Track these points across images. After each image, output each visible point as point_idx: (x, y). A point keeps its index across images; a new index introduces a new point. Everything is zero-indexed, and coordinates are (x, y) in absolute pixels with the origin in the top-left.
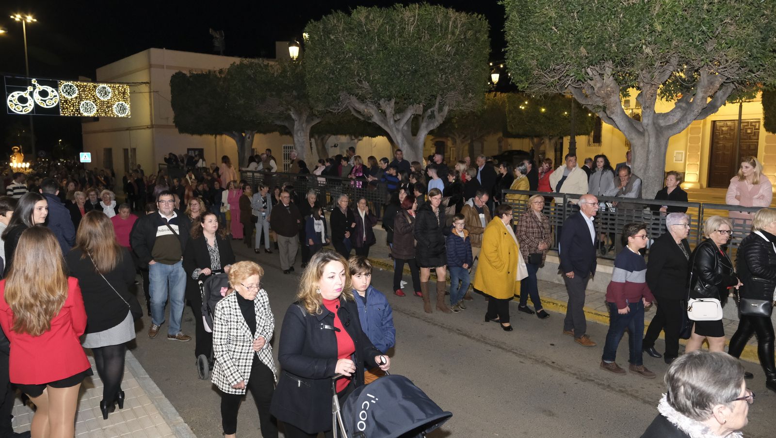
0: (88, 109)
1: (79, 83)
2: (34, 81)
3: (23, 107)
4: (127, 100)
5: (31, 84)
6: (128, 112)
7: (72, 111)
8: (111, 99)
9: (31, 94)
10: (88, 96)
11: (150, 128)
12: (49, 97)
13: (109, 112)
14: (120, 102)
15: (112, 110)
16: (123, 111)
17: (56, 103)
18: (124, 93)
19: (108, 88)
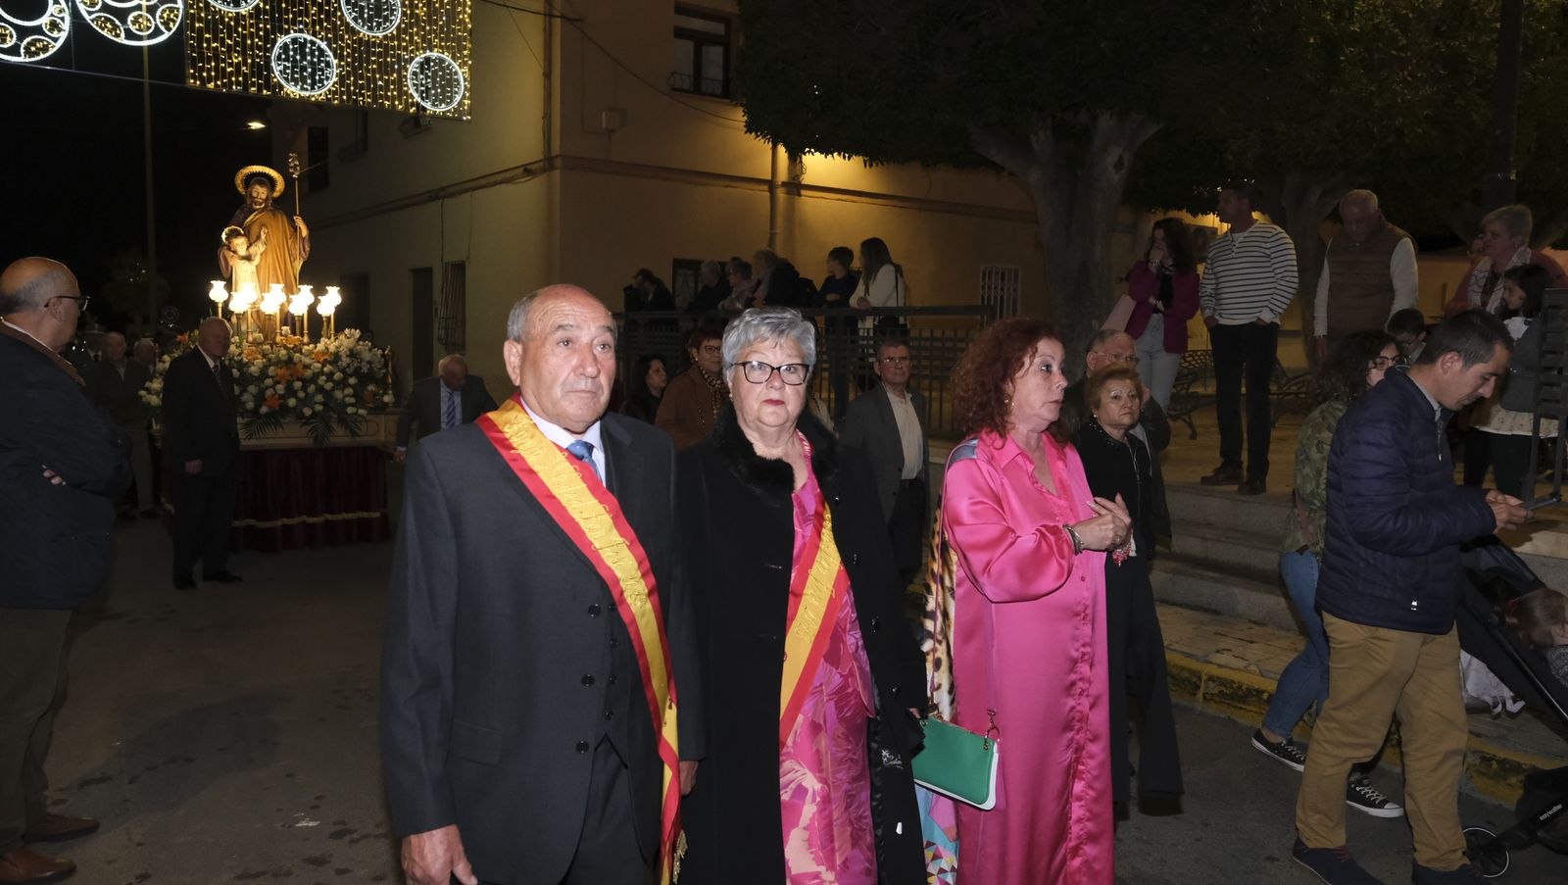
3: (23, 32)
4: (461, 48)
6: (461, 96)
7: (238, 72)
8: (399, 38)
10: (306, 13)
13: (386, 88)
14: (435, 54)
15: (400, 83)
16: (442, 87)
17: (169, 29)
18: (450, 15)
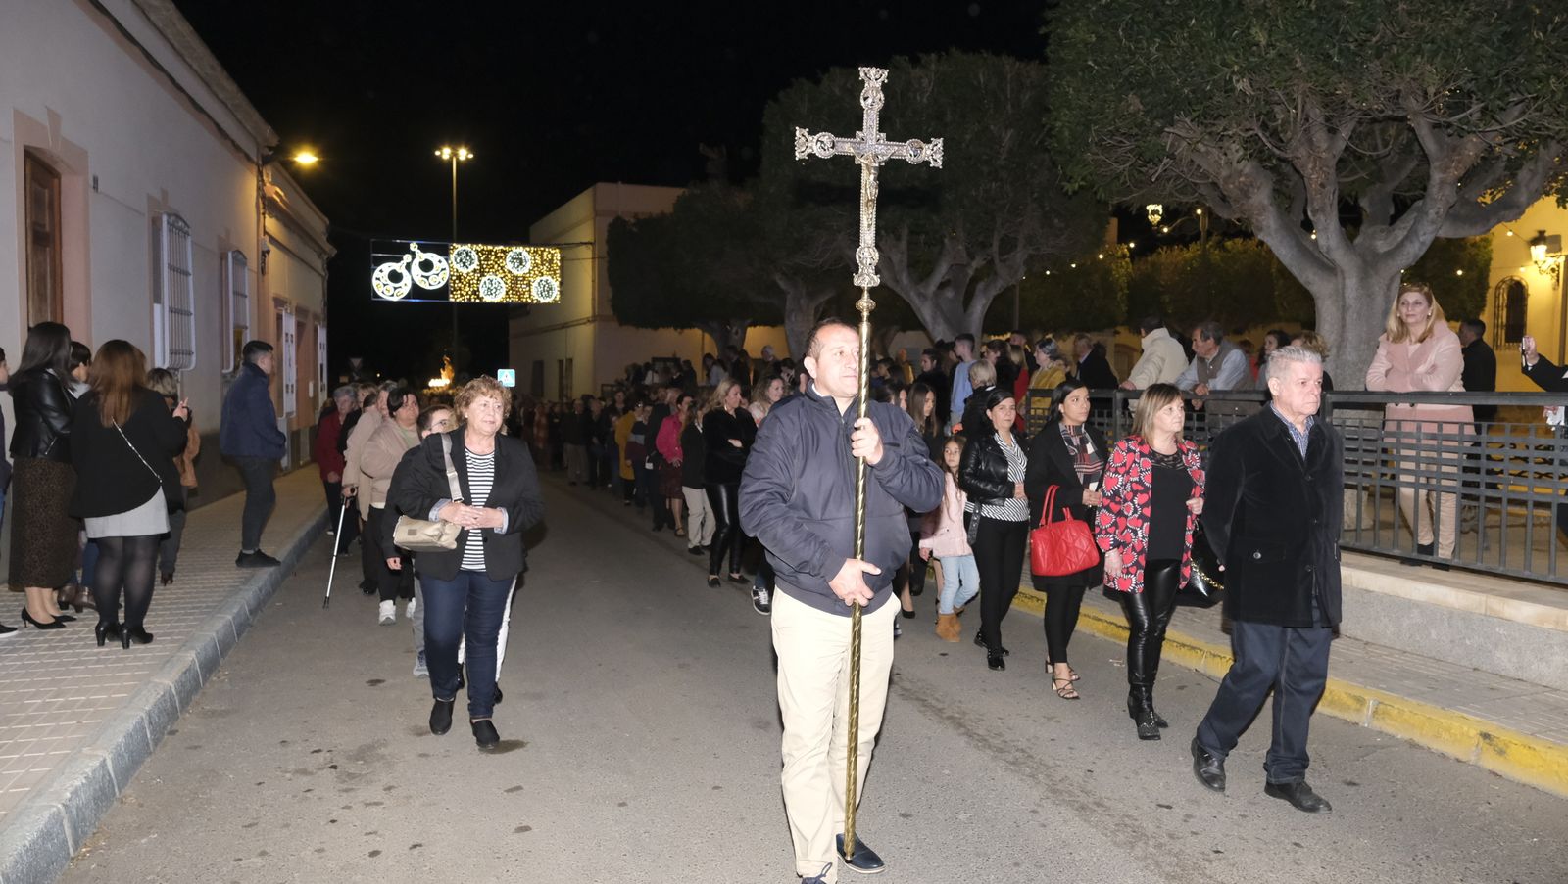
0: (494, 291)
1: (480, 247)
2: (414, 246)
3: (395, 288)
4: (555, 274)
5: (408, 251)
6: (556, 294)
7: (467, 294)
8: (530, 273)
9: (408, 267)
10: (493, 268)
11: (594, 321)
12: (434, 271)
13: (524, 294)
14: (544, 278)
15: (530, 291)
16: (548, 291)
17: (444, 281)
18: (551, 262)
19: (525, 254)
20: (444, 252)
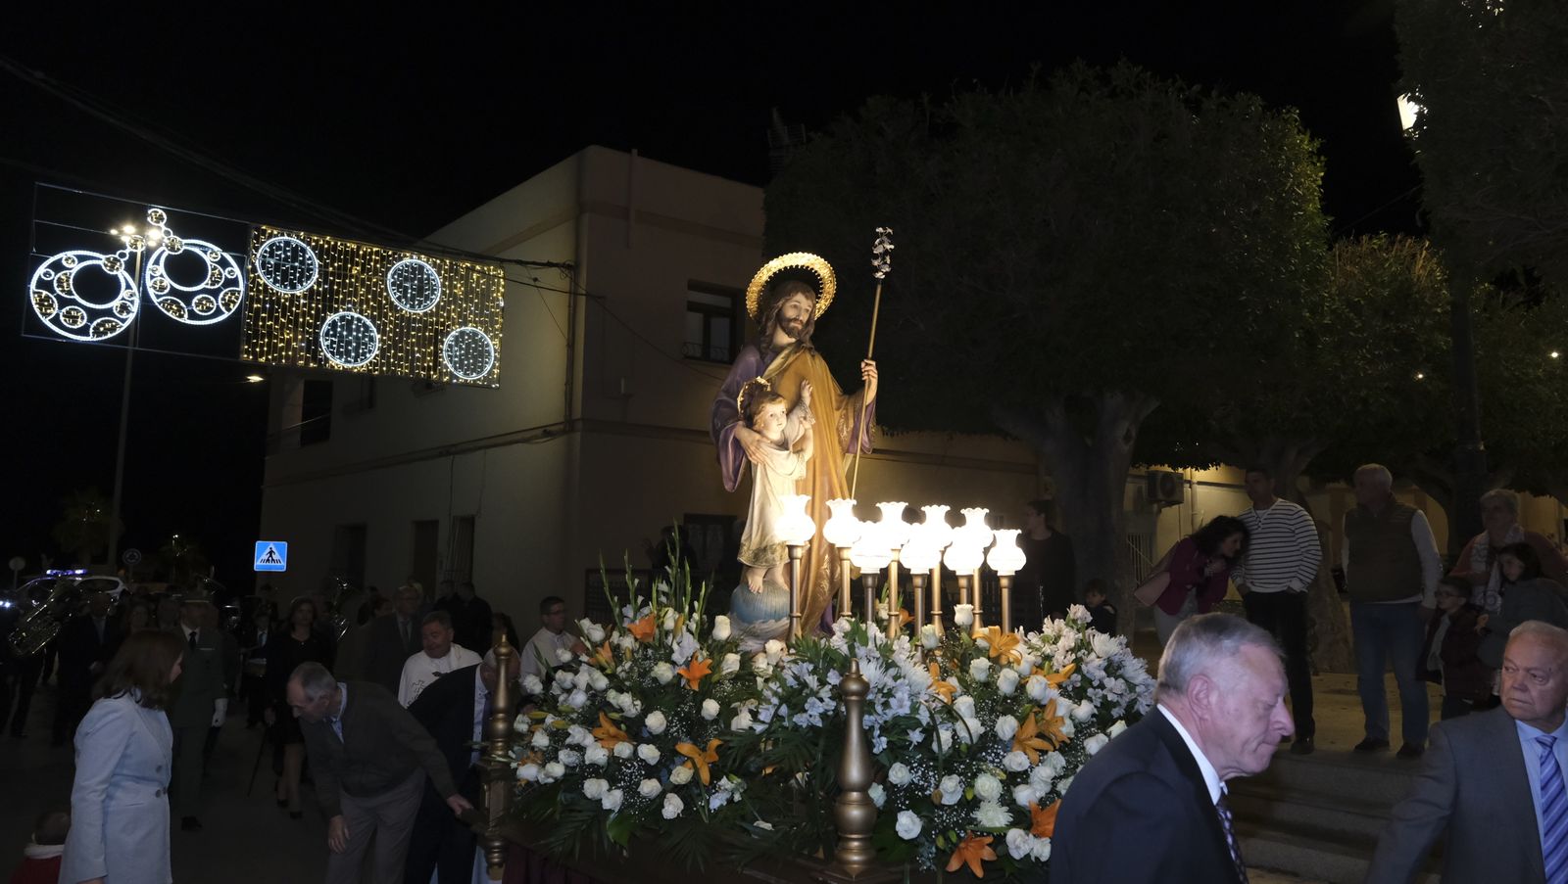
0: (348, 344)
1: (327, 241)
3: (93, 314)
4: (493, 323)
6: (491, 366)
7: (288, 346)
8: (438, 314)
9: (134, 264)
10: (355, 293)
12: (205, 284)
13: (424, 359)
14: (469, 328)
15: (436, 354)
16: (474, 358)
17: (229, 310)
18: (486, 295)
19: (429, 269)
20: (237, 244)
